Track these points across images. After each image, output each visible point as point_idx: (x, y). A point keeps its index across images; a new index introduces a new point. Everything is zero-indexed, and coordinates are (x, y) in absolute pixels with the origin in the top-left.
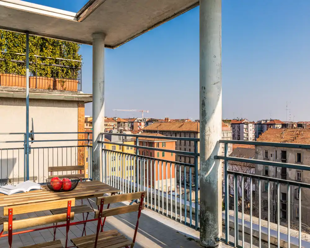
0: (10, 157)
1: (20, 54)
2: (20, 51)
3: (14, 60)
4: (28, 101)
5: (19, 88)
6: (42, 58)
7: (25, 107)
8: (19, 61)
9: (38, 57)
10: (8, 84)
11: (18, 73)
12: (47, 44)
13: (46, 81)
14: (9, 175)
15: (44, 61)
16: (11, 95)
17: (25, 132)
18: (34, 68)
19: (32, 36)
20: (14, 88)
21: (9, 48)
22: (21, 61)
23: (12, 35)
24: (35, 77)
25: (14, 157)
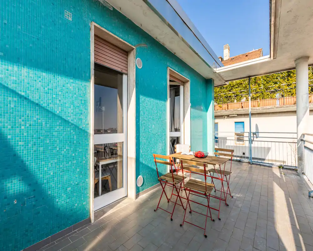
0: (266, 146)
1: (272, 86)
2: (272, 84)
3: (268, 91)
5: (272, 106)
6: (288, 85)
8: (271, 91)
9: (285, 85)
10: (264, 105)
11: (271, 98)
12: (292, 75)
13: (292, 99)
14: (266, 157)
15: (289, 87)
17: (249, 132)
18: (282, 92)
19: (281, 73)
20: (268, 107)
21: (264, 85)
22: (273, 90)
23: (266, 76)
24: (283, 98)
25: (269, 147)
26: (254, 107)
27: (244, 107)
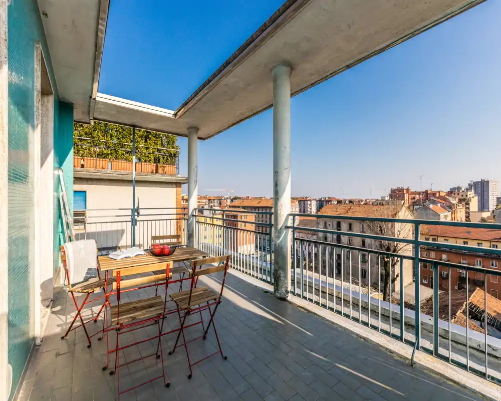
0: (119, 228)
1: (128, 144)
2: (128, 141)
3: (123, 149)
4: (134, 182)
5: (127, 172)
6: (146, 147)
7: (132, 187)
8: (127, 150)
9: (143, 147)
10: (117, 168)
11: (126, 160)
12: (150, 136)
14: (119, 243)
15: (148, 150)
16: (120, 177)
17: (132, 208)
18: (139, 156)
19: (138, 130)
20: (123, 172)
21: (118, 139)
22: (129, 149)
23: (121, 128)
24: (140, 163)
25: (123, 229)
26: (103, 168)
27: (85, 166)
